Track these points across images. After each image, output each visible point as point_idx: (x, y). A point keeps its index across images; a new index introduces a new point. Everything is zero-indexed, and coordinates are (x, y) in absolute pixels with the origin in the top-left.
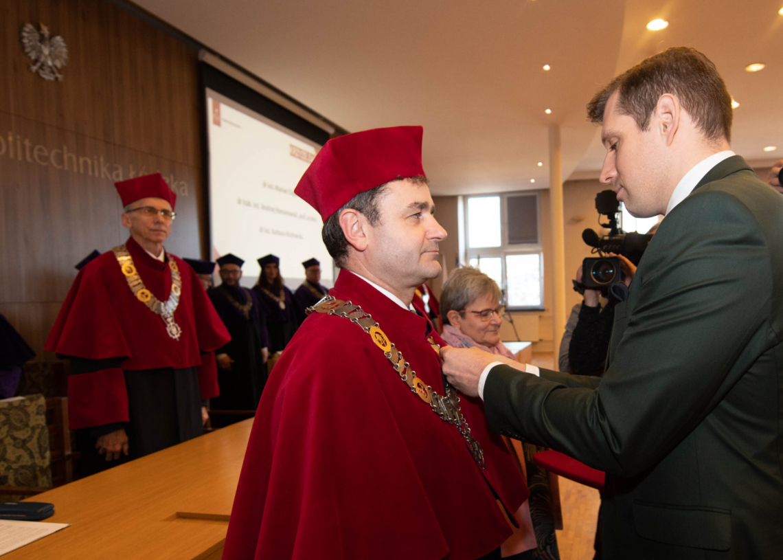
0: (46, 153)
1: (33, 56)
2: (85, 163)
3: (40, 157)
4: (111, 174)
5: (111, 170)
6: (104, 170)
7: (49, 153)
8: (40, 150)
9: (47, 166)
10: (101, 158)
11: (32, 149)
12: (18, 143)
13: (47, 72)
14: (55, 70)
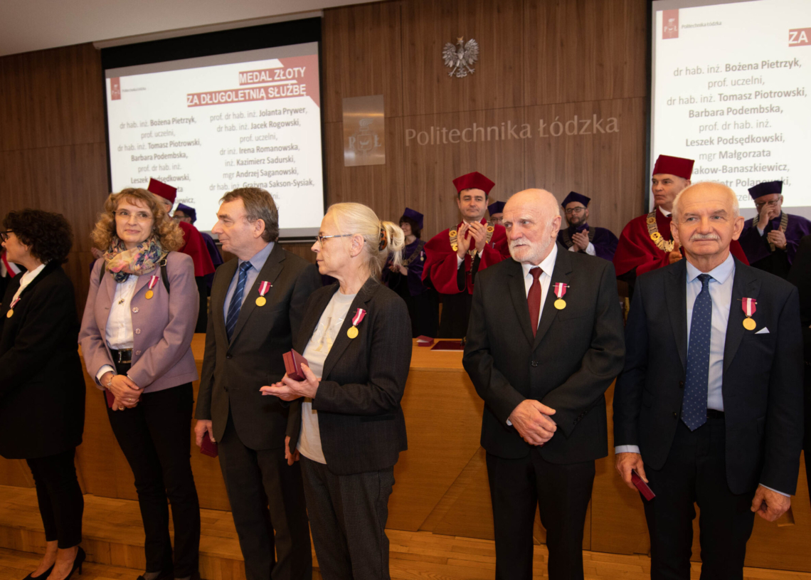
0: (459, 134)
1: (451, 64)
2: (493, 131)
3: (453, 138)
4: (518, 134)
5: (517, 132)
6: (511, 131)
7: (461, 133)
8: (454, 133)
9: (459, 143)
10: (509, 123)
11: (447, 134)
12: (438, 132)
13: (461, 71)
14: (468, 67)
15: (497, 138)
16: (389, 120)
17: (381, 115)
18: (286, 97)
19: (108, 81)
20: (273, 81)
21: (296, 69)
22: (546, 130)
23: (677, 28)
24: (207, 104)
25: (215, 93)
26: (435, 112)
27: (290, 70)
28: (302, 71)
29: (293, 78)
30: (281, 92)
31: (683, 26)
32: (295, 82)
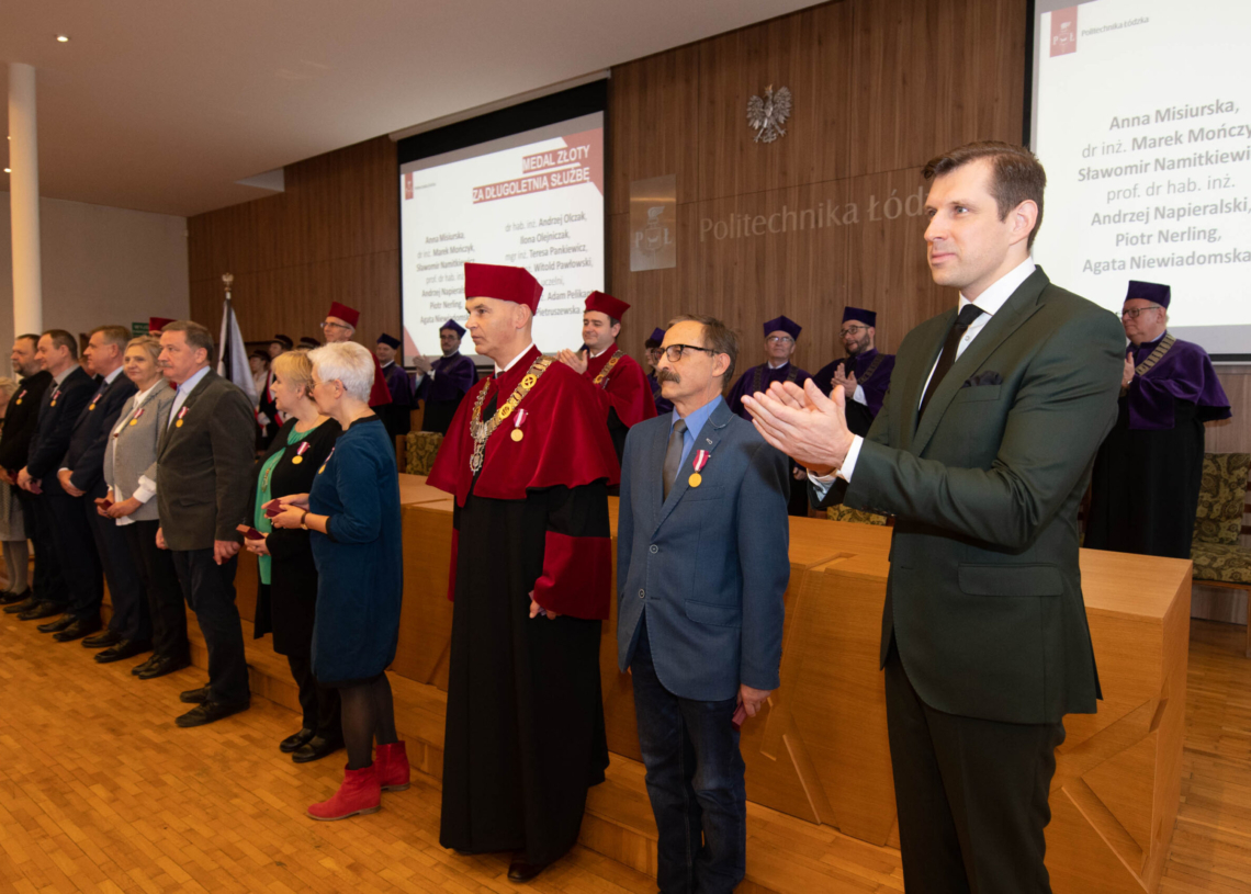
0: (764, 222)
1: (757, 125)
2: (808, 215)
3: (758, 228)
4: (840, 219)
5: (840, 215)
6: (831, 215)
7: (767, 221)
8: (759, 220)
9: (764, 236)
10: (829, 202)
11: (750, 222)
12: (739, 221)
13: (769, 134)
14: (777, 127)
15: (813, 226)
16: (682, 208)
17: (673, 200)
18: (570, 184)
19: (403, 177)
20: (557, 165)
21: (580, 148)
22: (879, 211)
23: (1075, 36)
24: (491, 199)
25: (499, 184)
26: (736, 193)
27: (573, 150)
28: (586, 151)
29: (577, 161)
30: (565, 180)
31: (1084, 32)
32: (578, 164)
